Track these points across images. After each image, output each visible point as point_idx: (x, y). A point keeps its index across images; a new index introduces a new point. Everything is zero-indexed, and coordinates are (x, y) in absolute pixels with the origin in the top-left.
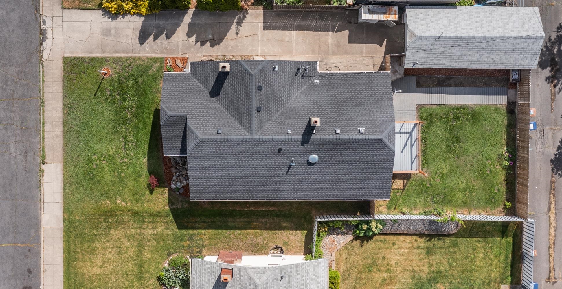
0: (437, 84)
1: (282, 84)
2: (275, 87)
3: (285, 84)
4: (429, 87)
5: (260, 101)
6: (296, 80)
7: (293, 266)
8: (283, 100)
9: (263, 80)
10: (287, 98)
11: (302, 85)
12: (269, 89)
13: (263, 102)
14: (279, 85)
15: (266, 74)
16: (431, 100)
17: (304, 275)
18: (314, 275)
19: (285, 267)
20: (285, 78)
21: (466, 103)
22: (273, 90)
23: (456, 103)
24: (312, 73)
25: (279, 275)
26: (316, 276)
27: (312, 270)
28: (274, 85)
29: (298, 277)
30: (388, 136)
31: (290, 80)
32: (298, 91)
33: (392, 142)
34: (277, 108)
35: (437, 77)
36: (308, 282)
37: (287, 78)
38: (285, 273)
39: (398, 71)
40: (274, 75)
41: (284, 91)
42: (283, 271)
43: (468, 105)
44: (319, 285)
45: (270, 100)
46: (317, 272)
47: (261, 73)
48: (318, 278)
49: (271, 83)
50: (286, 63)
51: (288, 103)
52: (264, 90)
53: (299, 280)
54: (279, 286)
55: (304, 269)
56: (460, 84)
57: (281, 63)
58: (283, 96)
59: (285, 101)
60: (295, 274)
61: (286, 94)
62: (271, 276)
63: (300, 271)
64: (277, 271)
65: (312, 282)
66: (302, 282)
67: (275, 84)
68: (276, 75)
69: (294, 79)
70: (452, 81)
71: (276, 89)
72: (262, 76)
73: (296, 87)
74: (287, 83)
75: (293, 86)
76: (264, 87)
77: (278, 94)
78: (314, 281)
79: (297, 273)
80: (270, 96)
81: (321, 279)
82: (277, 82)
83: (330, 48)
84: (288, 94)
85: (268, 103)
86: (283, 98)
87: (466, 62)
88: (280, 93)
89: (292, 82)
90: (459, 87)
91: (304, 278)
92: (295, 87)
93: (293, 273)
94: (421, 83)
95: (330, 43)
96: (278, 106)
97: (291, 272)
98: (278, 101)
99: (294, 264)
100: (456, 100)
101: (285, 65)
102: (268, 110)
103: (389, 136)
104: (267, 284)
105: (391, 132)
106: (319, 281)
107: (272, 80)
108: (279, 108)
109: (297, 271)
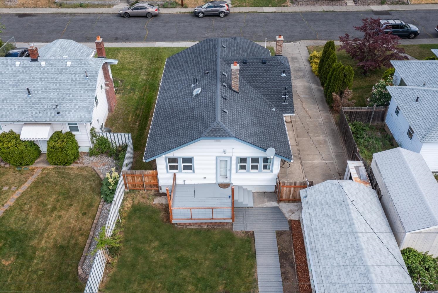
0: (283, 252)
1: (268, 81)
2: (266, 75)
3: (269, 83)
4: (278, 244)
5: (252, 63)
6: (274, 93)
7: (94, 87)
8: (254, 82)
9: (271, 65)
10: (256, 86)
11: (269, 99)
12: (263, 70)
13: (251, 65)
14: (268, 78)
15: (277, 67)
16: (260, 245)
17: (82, 98)
18: (79, 107)
19: (95, 80)
20: (274, 83)
21: (259, 285)
22: (263, 73)
23: (258, 273)
24: (282, 108)
25: (90, 74)
26: (77, 109)
27: (85, 105)
28: (267, 74)
29: (82, 92)
30: (219, 127)
31: (273, 88)
32: (263, 96)
33: (212, 133)
34: (246, 77)
35: (292, 253)
36: (74, 101)
37: (275, 85)
38: (90, 79)
39: (294, 215)
40: (276, 73)
41: (262, 83)
42: (92, 77)
43: (258, 288)
44: (67, 113)
45: (254, 71)
46: (81, 111)
47: (278, 63)
48: (75, 111)
49: (269, 72)
50: (289, 84)
51: (252, 86)
52: (262, 66)
53: (79, 92)
54: (79, 74)
55: (89, 98)
56: (286, 278)
57: (288, 80)
58: (257, 82)
59: (253, 84)
60: (86, 89)
61: (259, 85)
62: (90, 67)
63: (87, 94)
64: (94, 72)
65: (73, 105)
66: (75, 96)
67: (269, 75)
68: (277, 75)
69: (274, 91)
70: (288, 268)
71: (264, 76)
72: (275, 64)
73: (267, 94)
74: (270, 85)
75: (267, 91)
76: (266, 66)
77: (260, 77)
78: (73, 107)
79: (87, 90)
80: (257, 71)
81: (72, 115)
82: (270, 76)
83: (308, 161)
84: (260, 86)
85: (251, 69)
86: (256, 82)
87: (319, 245)
88: (260, 80)
89: (271, 90)
90: (282, 278)
91: (79, 97)
92: (267, 92)
93: (87, 87)
94: (282, 236)
95: (314, 161)
96: (248, 78)
97: (89, 85)
98: (252, 78)
99: (95, 88)
100: (264, 273)
101: (287, 83)
102: (244, 69)
103: (219, 129)
104: (85, 64)
105: (223, 131)
106: (71, 113)
107: (271, 72)
108: (246, 79)
109: (88, 91)
